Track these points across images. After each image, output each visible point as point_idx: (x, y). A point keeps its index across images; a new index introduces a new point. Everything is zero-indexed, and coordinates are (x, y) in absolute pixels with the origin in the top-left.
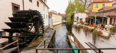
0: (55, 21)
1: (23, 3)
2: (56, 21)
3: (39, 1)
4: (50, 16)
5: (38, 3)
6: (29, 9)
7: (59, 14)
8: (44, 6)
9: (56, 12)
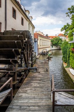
0: (42, 47)
1: (6, 20)
2: (44, 47)
3: (23, 18)
4: (36, 40)
5: (22, 19)
6: (12, 29)
7: (47, 36)
8: (29, 24)
9: (42, 33)
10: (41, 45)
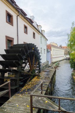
0: (55, 56)
3: (35, 32)
4: (49, 50)
6: (24, 42)
7: (61, 46)
8: (41, 37)
9: (56, 44)
10: (54, 55)
